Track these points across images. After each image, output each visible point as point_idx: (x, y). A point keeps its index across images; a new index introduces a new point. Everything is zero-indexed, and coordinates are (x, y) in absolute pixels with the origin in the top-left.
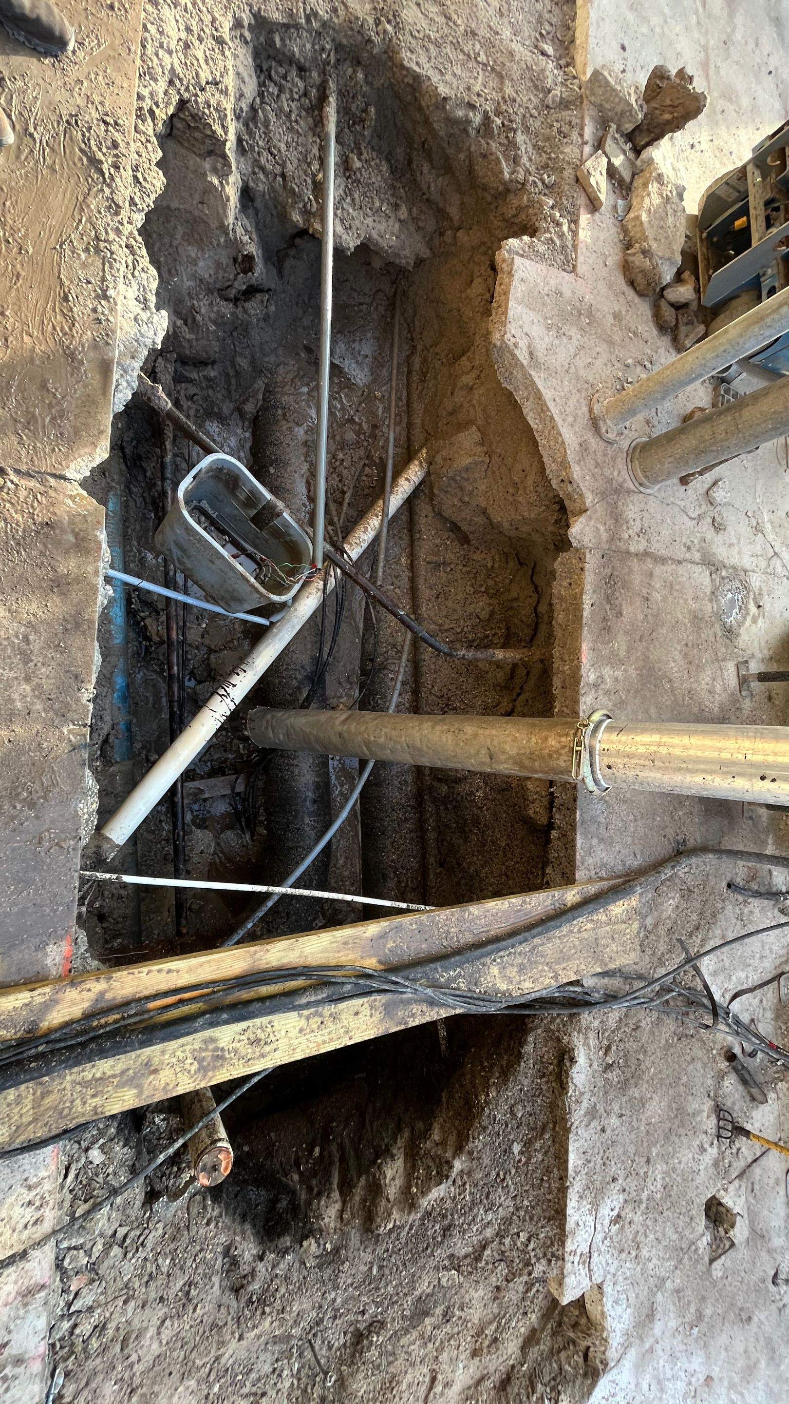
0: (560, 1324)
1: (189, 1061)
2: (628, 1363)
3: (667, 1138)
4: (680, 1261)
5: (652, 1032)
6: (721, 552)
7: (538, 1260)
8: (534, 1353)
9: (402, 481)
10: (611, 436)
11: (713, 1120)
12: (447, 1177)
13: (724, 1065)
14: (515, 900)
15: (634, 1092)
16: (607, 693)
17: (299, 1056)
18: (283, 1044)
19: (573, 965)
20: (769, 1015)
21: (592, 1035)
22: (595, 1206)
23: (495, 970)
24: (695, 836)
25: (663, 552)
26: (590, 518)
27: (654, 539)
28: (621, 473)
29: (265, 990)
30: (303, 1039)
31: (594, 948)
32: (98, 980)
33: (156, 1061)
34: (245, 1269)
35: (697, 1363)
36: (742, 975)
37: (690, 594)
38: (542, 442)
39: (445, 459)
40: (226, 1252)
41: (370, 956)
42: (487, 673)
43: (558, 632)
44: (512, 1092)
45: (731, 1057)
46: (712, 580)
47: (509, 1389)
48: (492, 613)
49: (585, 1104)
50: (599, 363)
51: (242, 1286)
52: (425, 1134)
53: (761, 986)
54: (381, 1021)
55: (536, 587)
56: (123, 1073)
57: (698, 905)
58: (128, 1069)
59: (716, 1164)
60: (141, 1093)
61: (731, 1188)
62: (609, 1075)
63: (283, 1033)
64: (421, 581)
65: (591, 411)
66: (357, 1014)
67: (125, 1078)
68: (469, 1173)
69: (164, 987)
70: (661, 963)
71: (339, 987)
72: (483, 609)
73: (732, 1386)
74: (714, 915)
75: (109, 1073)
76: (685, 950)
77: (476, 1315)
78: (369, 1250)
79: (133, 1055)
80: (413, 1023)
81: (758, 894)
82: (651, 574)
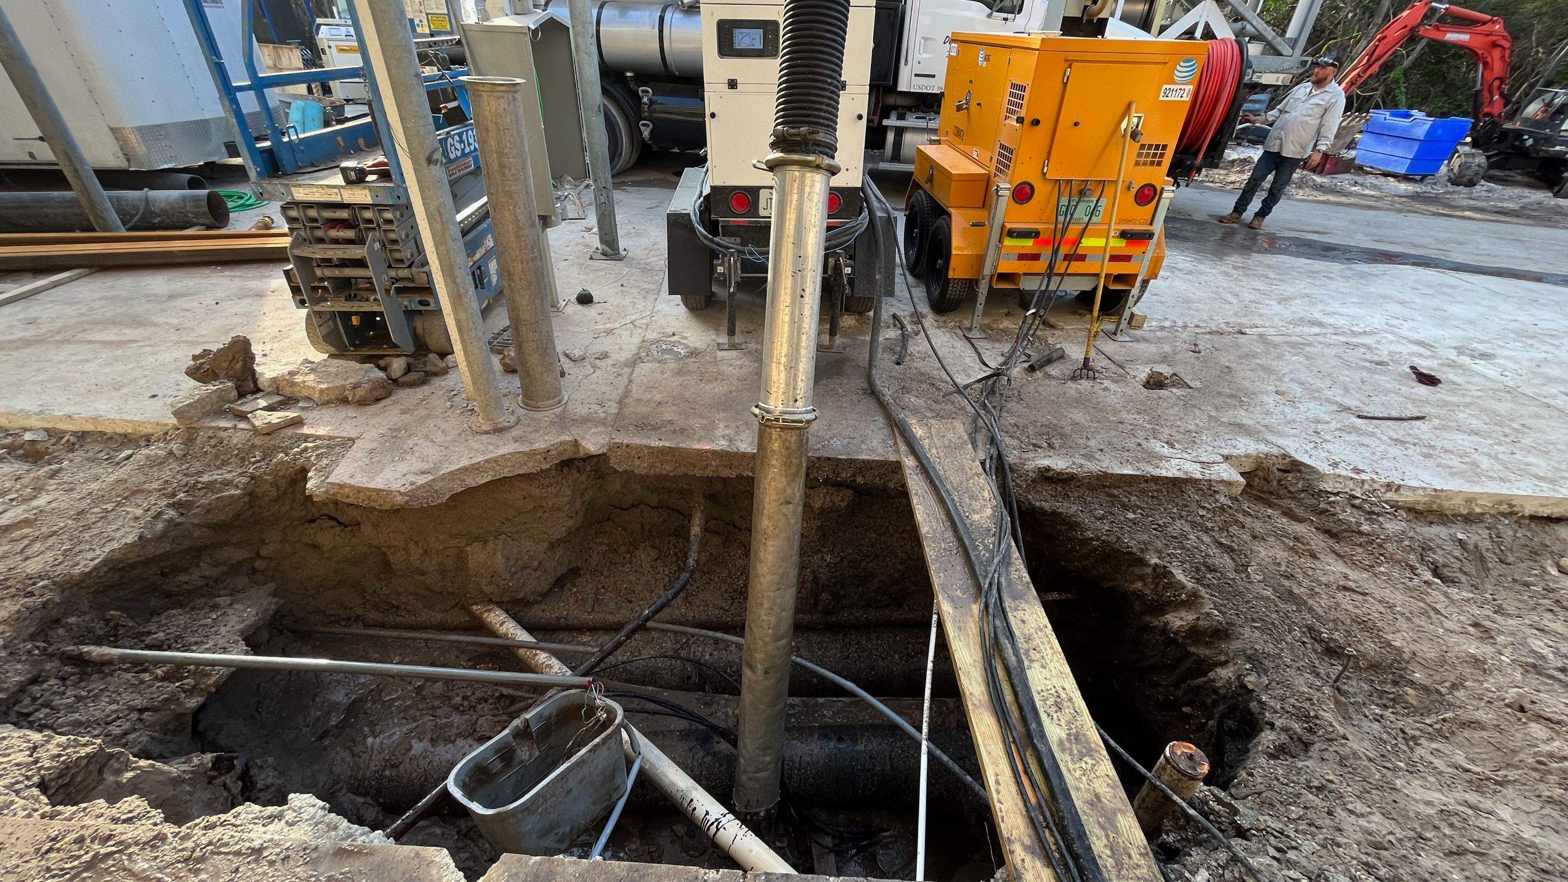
0: (1271, 493)
1: (1084, 765)
2: (1280, 441)
3: (1101, 410)
4: (1195, 406)
5: (1019, 416)
6: (625, 356)
7: (1217, 501)
8: (1300, 512)
9: (503, 629)
10: (513, 419)
11: (1082, 382)
12: (1165, 567)
13: (1039, 374)
14: (915, 501)
15: (1068, 429)
16: (737, 433)
17: (1067, 669)
18: (1058, 683)
19: (967, 464)
20: (997, 345)
21: (1025, 456)
22: (1162, 458)
23: (976, 517)
24: (861, 383)
25: (621, 391)
26: (583, 438)
27: (608, 396)
28: (547, 416)
29: (1009, 697)
30: (1052, 666)
31: (951, 448)
32: (1012, 852)
33: (1087, 796)
34: (1284, 738)
35: (1270, 400)
36: (967, 360)
37: (659, 377)
38: (506, 473)
39: (490, 583)
40: (1272, 756)
41: (971, 610)
42: (711, 554)
43: (681, 471)
44: (1085, 518)
45: (1032, 369)
46: (649, 361)
47: (1335, 531)
48: (653, 547)
49: (1082, 461)
50: (444, 425)
51: (1300, 739)
52: (1139, 596)
53: (975, 349)
54: (1027, 602)
55: (633, 506)
56: (1103, 828)
57: (914, 384)
58: (1099, 823)
59: (1116, 382)
60: (1119, 810)
61: (1132, 373)
62: (1057, 445)
63: (1047, 682)
64: (610, 618)
65: (487, 433)
66: (1023, 622)
67: (1107, 825)
68: (1160, 552)
69: (1013, 788)
70: (963, 408)
71: (999, 631)
72: (649, 554)
73: (1279, 380)
74: (922, 374)
75: (1105, 841)
76: (951, 393)
77: (1281, 555)
78: (1241, 630)
79: (1084, 818)
80: (1027, 578)
81: (904, 347)
82: (638, 400)
